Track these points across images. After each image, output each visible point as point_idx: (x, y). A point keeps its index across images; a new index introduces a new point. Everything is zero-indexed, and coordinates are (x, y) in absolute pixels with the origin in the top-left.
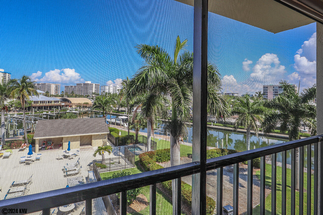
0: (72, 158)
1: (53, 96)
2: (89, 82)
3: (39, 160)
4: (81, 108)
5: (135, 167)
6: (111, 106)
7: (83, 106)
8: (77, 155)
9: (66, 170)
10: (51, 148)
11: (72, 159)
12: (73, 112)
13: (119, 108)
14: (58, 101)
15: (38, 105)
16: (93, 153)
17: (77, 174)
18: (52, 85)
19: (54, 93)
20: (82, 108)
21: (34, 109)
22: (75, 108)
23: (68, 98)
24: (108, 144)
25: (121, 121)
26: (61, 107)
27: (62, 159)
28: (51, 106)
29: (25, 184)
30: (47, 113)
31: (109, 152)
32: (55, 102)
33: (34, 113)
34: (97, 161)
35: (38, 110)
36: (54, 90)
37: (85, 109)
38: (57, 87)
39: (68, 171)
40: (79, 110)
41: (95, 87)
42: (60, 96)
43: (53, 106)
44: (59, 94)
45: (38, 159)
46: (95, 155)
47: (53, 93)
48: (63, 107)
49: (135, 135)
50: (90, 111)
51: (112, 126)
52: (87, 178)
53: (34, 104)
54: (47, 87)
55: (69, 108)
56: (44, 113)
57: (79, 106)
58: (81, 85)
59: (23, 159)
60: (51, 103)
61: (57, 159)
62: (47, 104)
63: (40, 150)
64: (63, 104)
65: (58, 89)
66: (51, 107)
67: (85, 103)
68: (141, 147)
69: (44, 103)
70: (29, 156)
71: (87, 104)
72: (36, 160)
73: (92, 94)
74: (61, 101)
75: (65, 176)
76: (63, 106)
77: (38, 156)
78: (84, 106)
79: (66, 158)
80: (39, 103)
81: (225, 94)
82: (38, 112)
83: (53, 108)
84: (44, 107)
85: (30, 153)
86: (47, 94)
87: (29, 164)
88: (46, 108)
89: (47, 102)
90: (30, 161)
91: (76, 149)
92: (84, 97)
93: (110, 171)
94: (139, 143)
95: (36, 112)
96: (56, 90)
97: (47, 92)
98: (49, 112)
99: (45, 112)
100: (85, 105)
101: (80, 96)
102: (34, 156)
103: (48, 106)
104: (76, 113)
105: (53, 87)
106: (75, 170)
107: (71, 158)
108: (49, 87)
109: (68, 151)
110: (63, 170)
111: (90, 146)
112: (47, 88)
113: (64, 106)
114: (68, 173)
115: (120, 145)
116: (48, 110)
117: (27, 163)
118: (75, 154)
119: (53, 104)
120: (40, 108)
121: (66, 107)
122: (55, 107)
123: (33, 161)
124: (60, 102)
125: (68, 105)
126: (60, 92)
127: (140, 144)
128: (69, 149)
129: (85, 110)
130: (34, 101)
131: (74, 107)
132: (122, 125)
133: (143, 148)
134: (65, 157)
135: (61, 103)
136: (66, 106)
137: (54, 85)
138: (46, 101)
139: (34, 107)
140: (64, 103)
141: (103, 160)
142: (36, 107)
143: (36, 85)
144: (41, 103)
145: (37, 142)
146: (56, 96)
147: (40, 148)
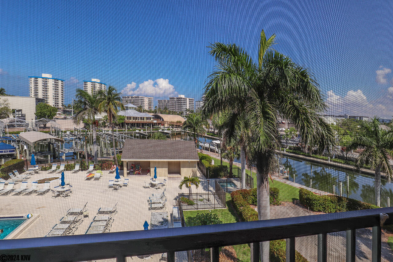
0: (159, 188)
1: (146, 111)
2: (183, 96)
3: (126, 186)
4: (174, 127)
5: (226, 208)
6: (204, 126)
8: (164, 185)
9: (151, 202)
10: (139, 174)
12: (165, 131)
13: (214, 130)
14: (151, 118)
15: (132, 121)
16: (179, 184)
17: (161, 208)
18: (145, 99)
19: (147, 108)
20: (176, 127)
21: (127, 126)
22: (168, 127)
23: (161, 115)
24: (199, 174)
25: (216, 146)
26: (154, 124)
27: (149, 187)
29: (111, 212)
30: (140, 132)
31: (197, 186)
32: (147, 118)
33: (127, 131)
34: (184, 195)
35: (131, 128)
36: (147, 104)
37: (178, 129)
38: (150, 101)
39: (154, 203)
40: (171, 130)
41: (190, 102)
42: (153, 112)
43: (145, 124)
44: (153, 110)
45: (125, 185)
46: (181, 187)
48: (155, 126)
49: (228, 166)
50: (183, 132)
51: (205, 153)
52: (171, 215)
53: (127, 120)
54: (140, 100)
55: (162, 126)
56: (137, 131)
57: (172, 125)
58: (175, 100)
59: (111, 183)
60: (143, 119)
61: (144, 187)
62: (140, 121)
63: (128, 174)
66: (143, 125)
67: (178, 122)
68: (235, 182)
69: (137, 119)
70: (117, 180)
71: (180, 122)
72: (124, 186)
73: (186, 111)
74: (153, 118)
75: (149, 209)
76: (155, 123)
77: (126, 182)
78: (177, 126)
79: (153, 187)
81: (349, 117)
82: (131, 129)
83: (145, 126)
84: (137, 124)
85: (117, 177)
86: (140, 109)
87: (116, 189)
88: (138, 125)
89: (140, 118)
90: (118, 187)
91: (163, 178)
92: (178, 114)
93: (197, 209)
95: (129, 129)
96: (150, 104)
97: (141, 107)
98: (142, 130)
99: (137, 130)
100: (178, 124)
101: (174, 113)
102: (122, 180)
103: (140, 124)
104: (169, 133)
105: (146, 101)
106: (160, 203)
107: (157, 187)
108: (142, 100)
109: (154, 179)
110: (148, 201)
111: (178, 176)
112: (140, 102)
113: (156, 123)
114: (153, 206)
115: (212, 177)
116: (140, 127)
117: (115, 188)
118: (162, 183)
119: (145, 121)
120: (133, 125)
121: (158, 126)
122: (148, 125)
123: (121, 187)
125: (160, 123)
126: (153, 107)
127: (235, 178)
128: (155, 177)
130: (127, 117)
131: (166, 125)
132: (217, 152)
133: (238, 183)
134: (153, 185)
135: (153, 120)
136: (159, 124)
137: (147, 99)
138: (139, 118)
139: (127, 124)
140: (156, 121)
141: (190, 194)
142: (129, 124)
143: (130, 98)
144: (133, 119)
145: (125, 164)
146: (149, 112)
147: (128, 172)
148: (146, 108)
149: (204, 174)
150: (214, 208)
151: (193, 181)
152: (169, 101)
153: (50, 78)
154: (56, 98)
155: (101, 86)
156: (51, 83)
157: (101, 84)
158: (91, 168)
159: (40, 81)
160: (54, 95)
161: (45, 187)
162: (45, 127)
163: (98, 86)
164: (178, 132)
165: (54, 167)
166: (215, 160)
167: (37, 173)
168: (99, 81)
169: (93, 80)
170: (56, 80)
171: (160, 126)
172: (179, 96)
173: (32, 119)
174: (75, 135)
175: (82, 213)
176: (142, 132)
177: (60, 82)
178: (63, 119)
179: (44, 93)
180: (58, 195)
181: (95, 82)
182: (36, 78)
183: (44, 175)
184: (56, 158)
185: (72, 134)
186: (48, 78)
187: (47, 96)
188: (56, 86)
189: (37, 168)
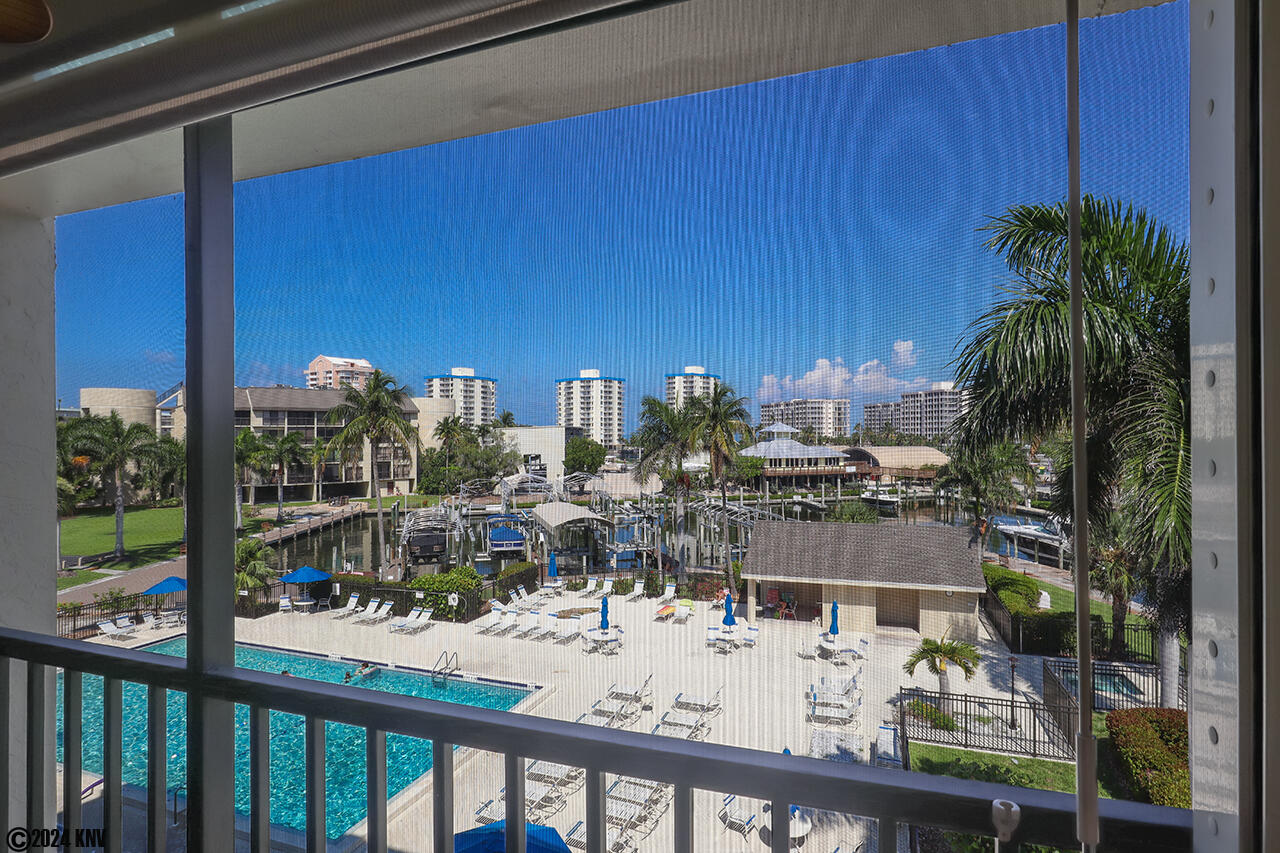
0: (844, 664)
1: (828, 440)
3: (751, 646)
4: (913, 484)
7: (919, 479)
8: (860, 657)
9: (815, 699)
10: (788, 617)
11: (843, 668)
12: (881, 497)
14: (838, 459)
15: (782, 470)
16: (907, 659)
17: (844, 722)
18: (824, 406)
20: (918, 485)
21: (770, 485)
22: (891, 485)
23: (869, 449)
26: (846, 478)
27: (812, 658)
28: (816, 476)
29: (705, 709)
30: (804, 500)
31: (968, 671)
32: (828, 461)
33: (771, 498)
34: (923, 696)
35: (780, 489)
36: (831, 421)
37: (927, 489)
38: (840, 409)
39: (823, 705)
40: (903, 492)
42: (848, 443)
43: (821, 477)
44: (848, 436)
45: (749, 645)
46: (910, 668)
47: (830, 431)
48: (851, 481)
49: (1108, 618)
50: (942, 497)
51: (1019, 566)
52: (874, 747)
53: (769, 469)
54: (811, 411)
55: (872, 482)
56: (797, 498)
57: (906, 477)
58: (919, 399)
59: (713, 635)
60: (816, 464)
61: (800, 655)
62: (805, 468)
63: (759, 614)
64: (852, 469)
65: (842, 416)
66: (815, 480)
67: (926, 468)
68: (1134, 677)
69: (797, 465)
71: (933, 467)
72: (745, 645)
74: (846, 459)
75: (809, 719)
76: (850, 475)
77: (750, 635)
78: (922, 479)
79: (827, 659)
80: (784, 463)
84: (797, 478)
85: (729, 621)
86: (808, 437)
87: (725, 652)
88: (801, 480)
89: (806, 462)
90: (728, 646)
91: (860, 635)
92: (928, 444)
93: (966, 746)
94: (1128, 657)
95: (775, 493)
97: (809, 430)
98: (811, 496)
99: (798, 494)
100: (925, 474)
101: (915, 441)
102: (741, 629)
103: (806, 477)
104: (893, 503)
105: (829, 410)
106: (842, 706)
107: (839, 661)
108: (817, 411)
109: (831, 637)
110: (807, 696)
111: (910, 633)
112: (811, 416)
113: (855, 474)
114: (819, 711)
115: (1031, 649)
116: (806, 488)
117: (723, 648)
118: (850, 651)
119: (822, 467)
120: (785, 481)
121: (862, 480)
122: (828, 480)
123: (737, 647)
124: (841, 464)
125: (866, 474)
126: (848, 425)
127: (1135, 662)
128: (834, 630)
129: (924, 494)
130: (771, 461)
131: (886, 480)
133: (1146, 683)
134: (825, 654)
135: (845, 466)
136: (863, 476)
137: (831, 405)
138: (802, 460)
139: (769, 479)
140: (855, 467)
141: (944, 695)
142: (774, 478)
143: (782, 407)
144: (787, 465)
145: (751, 589)
146: (836, 442)
147: (761, 608)
148: (828, 430)
149: (1004, 637)
150: (1034, 755)
151: (955, 653)
152: (898, 405)
153: (597, 379)
154: (607, 423)
155: (708, 383)
156: (597, 388)
157: (706, 377)
158: (670, 591)
159: (577, 385)
160: (603, 417)
161: (569, 627)
162: (582, 492)
163: (699, 383)
164: (925, 497)
165: (592, 585)
166: (1055, 593)
167: (559, 594)
168: (700, 370)
169: (689, 370)
170: (607, 380)
171: (865, 482)
172: (935, 387)
173: (558, 476)
174: (641, 511)
175: (638, 700)
176: (810, 499)
177: (615, 384)
178: (619, 472)
179: (583, 414)
180: (595, 650)
181: (692, 375)
182: (570, 382)
183: (572, 600)
184: (599, 564)
185: (634, 508)
186: (593, 379)
187: (589, 419)
188: (608, 393)
189: (559, 583)
